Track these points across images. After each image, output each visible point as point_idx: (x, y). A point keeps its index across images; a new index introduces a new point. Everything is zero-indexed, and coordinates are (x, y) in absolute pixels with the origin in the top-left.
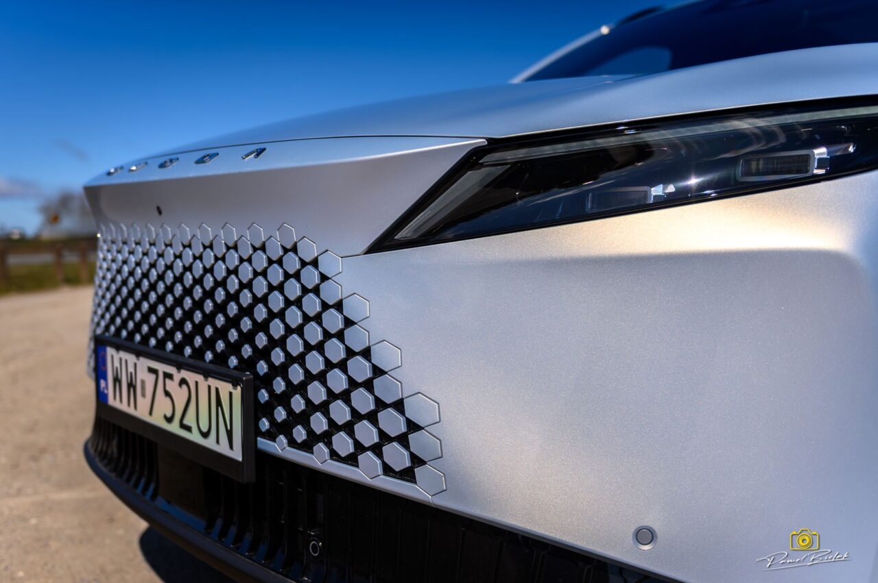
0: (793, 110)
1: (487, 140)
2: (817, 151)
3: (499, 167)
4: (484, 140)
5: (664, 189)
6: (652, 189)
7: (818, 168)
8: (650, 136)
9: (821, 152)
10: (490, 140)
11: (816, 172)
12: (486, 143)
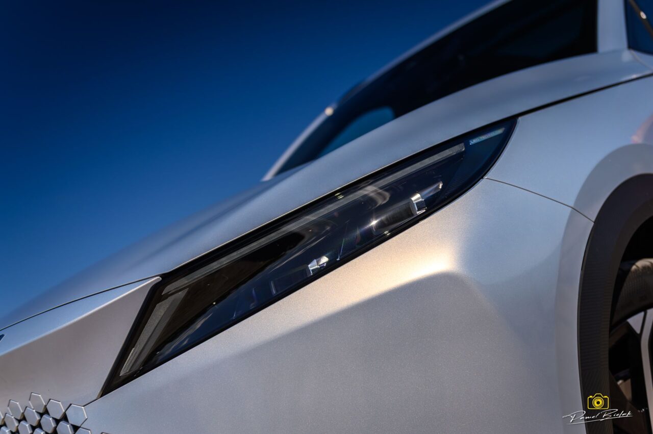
0: (386, 174)
1: (160, 276)
2: (414, 198)
3: (180, 293)
4: (159, 277)
5: (318, 262)
6: (309, 266)
7: (419, 210)
8: (292, 227)
9: (416, 198)
10: (163, 276)
11: (419, 213)
12: (161, 279)
